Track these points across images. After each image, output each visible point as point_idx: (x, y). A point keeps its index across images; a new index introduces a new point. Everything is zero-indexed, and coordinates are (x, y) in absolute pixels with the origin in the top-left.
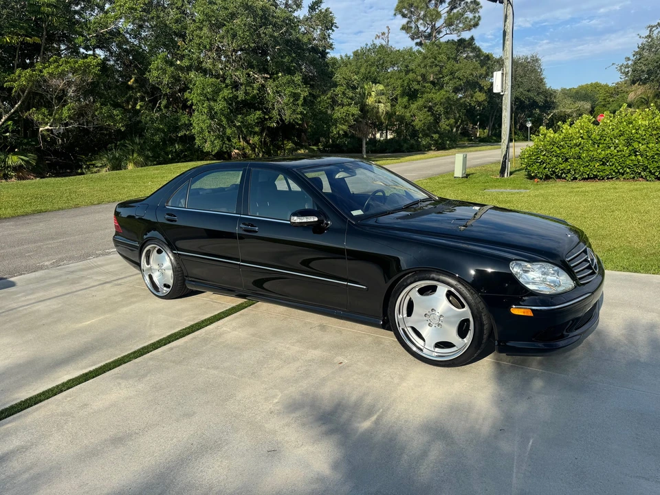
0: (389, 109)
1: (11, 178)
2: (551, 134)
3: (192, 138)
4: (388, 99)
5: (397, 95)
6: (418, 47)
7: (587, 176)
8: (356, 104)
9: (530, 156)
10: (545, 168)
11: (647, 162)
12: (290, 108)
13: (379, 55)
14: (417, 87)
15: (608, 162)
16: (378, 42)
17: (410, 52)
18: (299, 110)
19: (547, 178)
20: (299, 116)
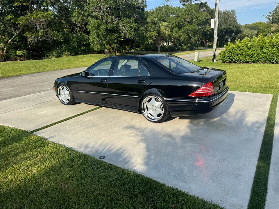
0: (170, 33)
1: (18, 60)
2: (232, 45)
3: (89, 45)
4: (170, 28)
5: (173, 27)
6: (183, 6)
7: (245, 62)
8: (156, 31)
9: (224, 53)
10: (229, 58)
11: (268, 56)
12: (129, 33)
13: (166, 10)
14: (182, 24)
15: (253, 56)
16: (166, 4)
17: (179, 8)
18: (132, 33)
19: (230, 62)
20: (133, 36)
